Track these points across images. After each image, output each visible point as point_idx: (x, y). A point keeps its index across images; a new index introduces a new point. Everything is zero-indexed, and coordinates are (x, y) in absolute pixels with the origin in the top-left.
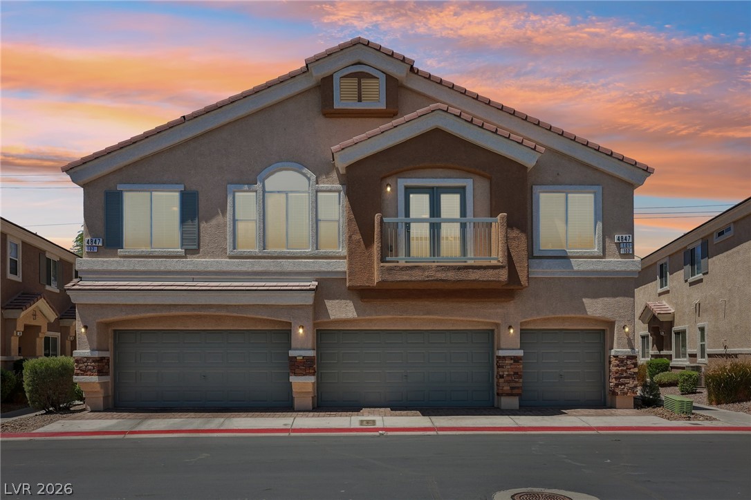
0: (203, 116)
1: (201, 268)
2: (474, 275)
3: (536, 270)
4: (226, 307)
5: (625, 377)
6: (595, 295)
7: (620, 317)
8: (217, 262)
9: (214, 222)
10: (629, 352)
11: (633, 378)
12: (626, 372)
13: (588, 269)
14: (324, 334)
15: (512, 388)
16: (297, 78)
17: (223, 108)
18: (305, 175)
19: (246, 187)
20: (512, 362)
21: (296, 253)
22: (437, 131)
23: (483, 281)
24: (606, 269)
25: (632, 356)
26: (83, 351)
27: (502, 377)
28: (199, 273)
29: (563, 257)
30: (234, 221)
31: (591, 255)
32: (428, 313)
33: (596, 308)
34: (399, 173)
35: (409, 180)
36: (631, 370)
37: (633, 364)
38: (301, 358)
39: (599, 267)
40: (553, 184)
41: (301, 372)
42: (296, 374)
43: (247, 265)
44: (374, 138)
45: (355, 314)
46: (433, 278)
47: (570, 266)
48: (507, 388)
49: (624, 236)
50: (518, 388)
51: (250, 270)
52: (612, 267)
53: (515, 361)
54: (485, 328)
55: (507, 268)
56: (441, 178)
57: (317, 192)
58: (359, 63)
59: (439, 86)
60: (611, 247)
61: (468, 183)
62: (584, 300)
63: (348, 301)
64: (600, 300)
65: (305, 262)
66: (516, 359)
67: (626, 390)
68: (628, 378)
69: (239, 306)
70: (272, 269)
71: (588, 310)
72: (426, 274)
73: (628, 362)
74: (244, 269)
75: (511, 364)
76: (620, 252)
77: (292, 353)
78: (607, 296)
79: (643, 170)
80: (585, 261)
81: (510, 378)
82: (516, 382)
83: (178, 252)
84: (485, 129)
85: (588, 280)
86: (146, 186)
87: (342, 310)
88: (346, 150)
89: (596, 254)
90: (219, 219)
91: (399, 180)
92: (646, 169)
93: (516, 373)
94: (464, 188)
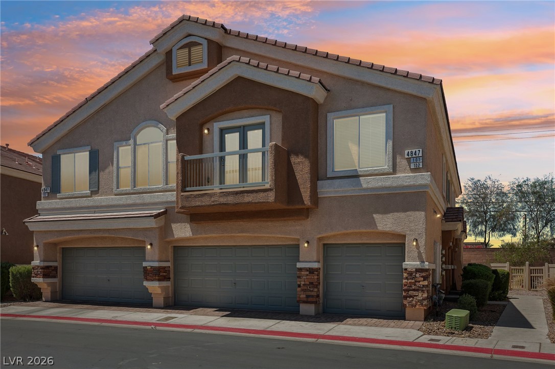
0: (97, 96)
1: (98, 204)
2: (248, 198)
3: (328, 190)
4: (108, 230)
5: (414, 290)
6: (386, 211)
7: (411, 231)
8: (107, 198)
9: (107, 171)
10: (417, 265)
11: (423, 291)
12: (415, 285)
13: (377, 185)
14: (179, 250)
15: (308, 296)
16: (151, 56)
17: (108, 88)
18: (159, 128)
19: (124, 143)
20: (308, 273)
21: (153, 188)
22: (239, 79)
23: (255, 203)
24: (395, 185)
25: (422, 269)
26: (36, 262)
27: (299, 286)
28: (97, 207)
29: (354, 176)
30: (118, 168)
31: (381, 172)
32: (242, 232)
33: (386, 223)
34: (214, 118)
35: (222, 123)
36: (420, 283)
37: (422, 277)
38: (150, 268)
39: (387, 183)
40: (346, 109)
41: (150, 278)
42: (147, 280)
43: (124, 200)
44: (189, 93)
45: (191, 233)
46: (217, 203)
47: (360, 184)
48: (303, 296)
49: (414, 151)
50: (312, 296)
51: (125, 203)
52: (400, 183)
53: (310, 273)
54: (292, 243)
55: (274, 190)
56: (246, 117)
57: (167, 141)
58: (190, 35)
59: (246, 40)
60: (402, 162)
61: (266, 119)
62: (374, 215)
63: (186, 224)
64: (390, 215)
65: (158, 195)
66: (311, 271)
67: (414, 302)
68: (417, 290)
69: (115, 229)
70: (138, 201)
71: (378, 225)
72: (213, 199)
73: (417, 275)
74: (121, 203)
75: (307, 275)
76: (410, 167)
77: (145, 264)
78: (397, 211)
79: (429, 82)
80: (374, 179)
81: (305, 288)
82: (310, 291)
83: (87, 193)
84: (269, 70)
85: (378, 197)
86: (71, 150)
87: (182, 231)
88: (170, 106)
89: (386, 171)
90: (110, 168)
91: (215, 124)
92: (431, 81)
93: (311, 283)
94: (263, 124)
